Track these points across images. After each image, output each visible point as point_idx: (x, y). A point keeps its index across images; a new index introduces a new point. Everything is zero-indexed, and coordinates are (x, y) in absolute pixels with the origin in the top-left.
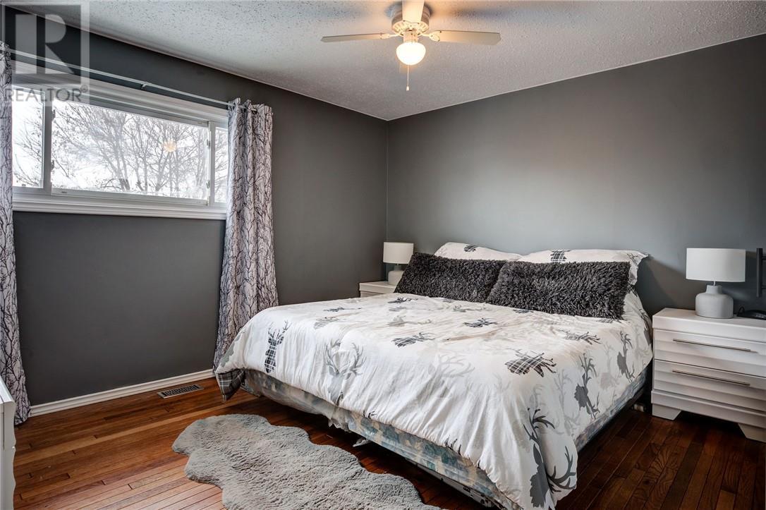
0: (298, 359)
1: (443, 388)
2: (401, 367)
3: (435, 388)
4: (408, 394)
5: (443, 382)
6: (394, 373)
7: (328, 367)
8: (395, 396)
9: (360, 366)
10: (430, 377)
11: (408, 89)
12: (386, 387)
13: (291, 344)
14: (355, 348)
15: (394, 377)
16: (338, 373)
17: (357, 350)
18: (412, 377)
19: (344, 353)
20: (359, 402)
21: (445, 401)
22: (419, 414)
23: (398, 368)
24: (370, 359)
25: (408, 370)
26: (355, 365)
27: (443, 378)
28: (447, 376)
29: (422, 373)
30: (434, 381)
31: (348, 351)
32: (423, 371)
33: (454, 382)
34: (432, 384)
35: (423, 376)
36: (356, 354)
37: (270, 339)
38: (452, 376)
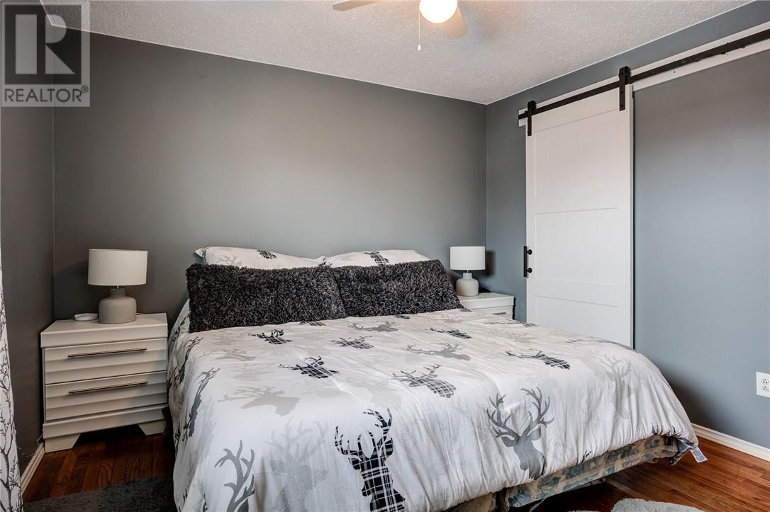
0: (443, 459)
1: (626, 388)
2: (589, 388)
3: (621, 391)
4: (606, 411)
5: (624, 382)
6: (585, 398)
7: (500, 439)
8: (594, 421)
9: (546, 411)
10: (614, 383)
11: (419, 48)
12: (583, 417)
13: (415, 443)
14: (529, 393)
15: (587, 402)
16: (518, 438)
17: (533, 394)
18: (601, 392)
19: (518, 408)
20: (568, 452)
21: (633, 396)
22: (625, 423)
23: (587, 390)
24: (554, 396)
25: (595, 388)
26: (540, 415)
27: (622, 379)
28: (623, 375)
29: (607, 384)
30: (619, 386)
31: (523, 402)
32: (606, 381)
33: (630, 377)
34: (619, 389)
35: (609, 386)
36: (534, 400)
37: (355, 462)
38: (626, 374)
